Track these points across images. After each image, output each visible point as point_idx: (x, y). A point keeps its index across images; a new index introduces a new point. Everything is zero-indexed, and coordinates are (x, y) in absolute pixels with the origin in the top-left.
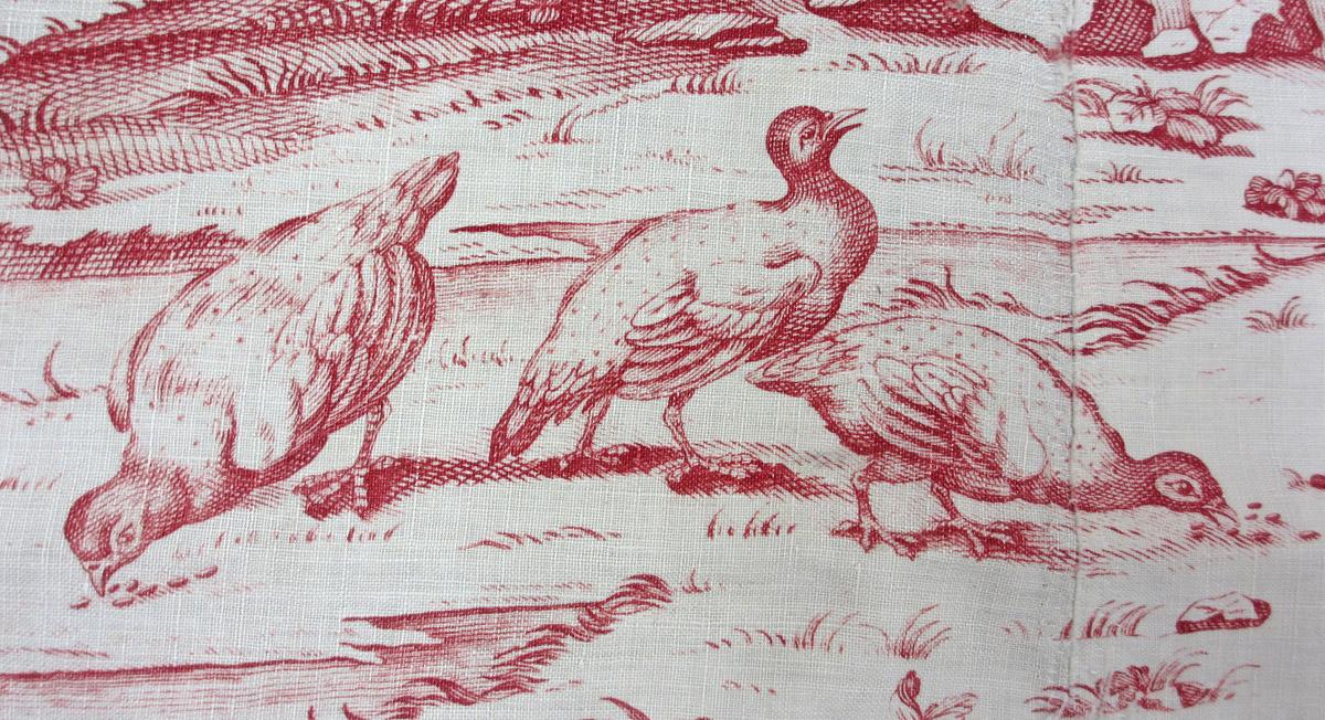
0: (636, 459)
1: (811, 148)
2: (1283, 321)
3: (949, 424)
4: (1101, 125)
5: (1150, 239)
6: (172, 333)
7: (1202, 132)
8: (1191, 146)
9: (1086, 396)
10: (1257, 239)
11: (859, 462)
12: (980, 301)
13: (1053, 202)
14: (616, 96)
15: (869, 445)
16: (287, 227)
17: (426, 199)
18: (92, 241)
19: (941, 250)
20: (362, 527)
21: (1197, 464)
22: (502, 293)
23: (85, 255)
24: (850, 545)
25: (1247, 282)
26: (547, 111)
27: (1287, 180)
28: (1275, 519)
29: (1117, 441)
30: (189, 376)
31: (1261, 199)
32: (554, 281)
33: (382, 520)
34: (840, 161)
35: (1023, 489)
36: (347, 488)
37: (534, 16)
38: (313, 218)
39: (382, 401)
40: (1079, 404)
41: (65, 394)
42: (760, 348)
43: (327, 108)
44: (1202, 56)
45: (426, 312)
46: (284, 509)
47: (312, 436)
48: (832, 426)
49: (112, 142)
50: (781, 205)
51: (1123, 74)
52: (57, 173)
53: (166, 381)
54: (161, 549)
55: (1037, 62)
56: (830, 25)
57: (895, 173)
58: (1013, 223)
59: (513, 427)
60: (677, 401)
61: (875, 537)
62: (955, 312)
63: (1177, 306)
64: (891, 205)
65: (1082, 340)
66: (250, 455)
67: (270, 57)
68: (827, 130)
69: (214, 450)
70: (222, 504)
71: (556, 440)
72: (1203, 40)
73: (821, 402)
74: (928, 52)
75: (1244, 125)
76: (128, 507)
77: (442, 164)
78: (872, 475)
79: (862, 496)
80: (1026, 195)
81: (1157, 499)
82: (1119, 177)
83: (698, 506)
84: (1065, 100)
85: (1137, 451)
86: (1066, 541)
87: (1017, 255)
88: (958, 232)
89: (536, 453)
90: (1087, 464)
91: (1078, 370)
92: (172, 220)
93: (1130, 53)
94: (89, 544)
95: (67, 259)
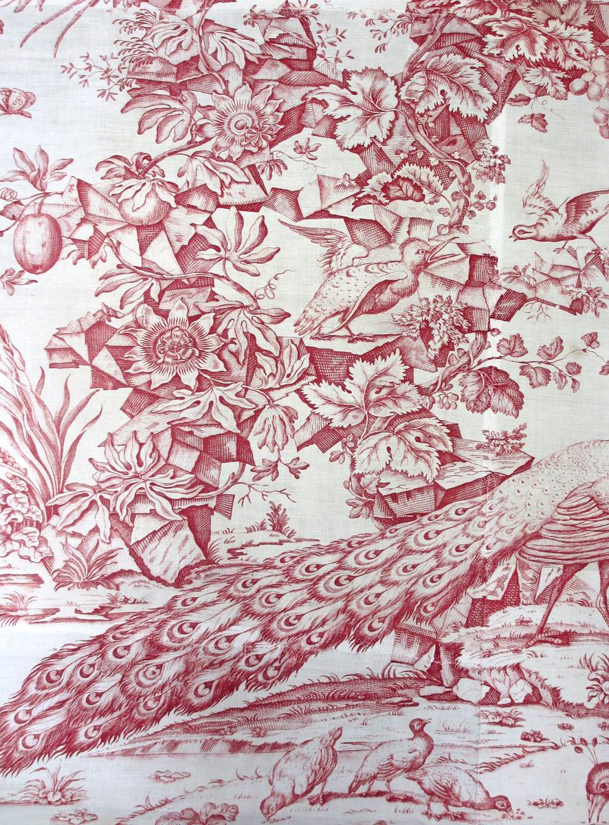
0: (379, 794)
1: (419, 727)
2: (528, 766)
3: (448, 790)
4: (487, 721)
5: (497, 747)
6: (282, 764)
7: (511, 722)
8: (508, 725)
9: (480, 783)
10: (523, 747)
11: (428, 797)
12: (456, 761)
13: (475, 739)
14: (377, 715)
15: (431, 793)
16: (306, 742)
17: (335, 736)
18: (265, 745)
19: (448, 750)
20: (321, 808)
21: (506, 798)
22: (352, 757)
23: (264, 748)
24: (425, 817)
25: (519, 757)
26: (362, 718)
27: (532, 733)
28: (523, 813)
29: (487, 793)
30: (285, 773)
31: (525, 737)
32: (363, 754)
33: (326, 806)
34: (425, 729)
35: (465, 804)
36: (318, 798)
37: (359, 697)
38: (312, 740)
39: (326, 780)
40: (478, 785)
41: (260, 777)
42: (407, 770)
43: (315, 716)
44: (512, 704)
45: (335, 761)
46: (304, 804)
47: (311, 787)
48: (422, 788)
49: (269, 724)
50: (412, 739)
51: (492, 709)
52: (258, 730)
53: (281, 775)
54: (280, 812)
55: (472, 707)
56: (424, 699)
57: (438, 732)
58: (465, 744)
59: (354, 786)
60: (388, 781)
61: (431, 815)
62: (451, 764)
63: (502, 763)
64: (437, 739)
65: (479, 770)
66: (298, 791)
67: (303, 706)
68: (423, 723)
69: (291, 790)
70: (292, 802)
71: (363, 789)
72: (512, 700)
73: (420, 783)
74: (446, 705)
75: (522, 720)
76: (272, 803)
77: (339, 729)
78: (431, 800)
79: (429, 805)
80: (468, 737)
81: (495, 807)
82: (490, 733)
83: (393, 805)
84: (478, 715)
85: (492, 795)
86: (473, 817)
87: (465, 751)
88: (452, 746)
89: (359, 791)
90: (480, 798)
91: (479, 777)
92: (282, 740)
93: (494, 704)
94: (265, 811)
95: (260, 749)
